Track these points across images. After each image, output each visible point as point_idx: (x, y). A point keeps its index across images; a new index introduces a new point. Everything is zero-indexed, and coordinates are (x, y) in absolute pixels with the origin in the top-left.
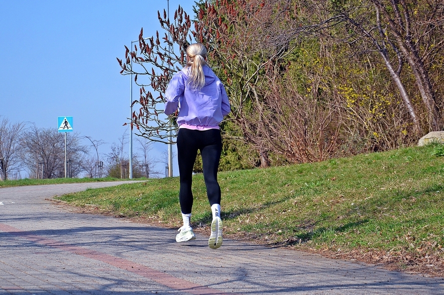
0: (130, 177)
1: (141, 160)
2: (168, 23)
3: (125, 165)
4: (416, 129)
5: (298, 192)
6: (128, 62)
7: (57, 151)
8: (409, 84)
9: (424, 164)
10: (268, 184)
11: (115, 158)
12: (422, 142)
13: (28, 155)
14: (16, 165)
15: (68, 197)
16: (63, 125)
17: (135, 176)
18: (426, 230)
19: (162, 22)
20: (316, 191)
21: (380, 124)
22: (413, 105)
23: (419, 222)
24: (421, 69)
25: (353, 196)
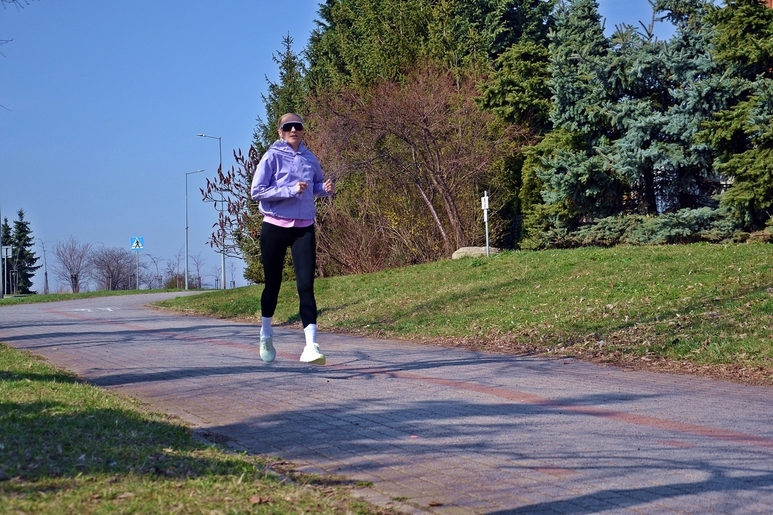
0: (186, 288)
1: (193, 273)
2: (242, 160)
3: (182, 279)
4: (446, 245)
5: (371, 296)
6: (209, 191)
7: (120, 267)
8: (439, 209)
9: (465, 273)
10: (342, 290)
11: (171, 272)
12: (455, 256)
13: (95, 271)
14: (86, 280)
15: (164, 304)
16: (135, 244)
17: (191, 287)
18: (487, 321)
19: (237, 159)
20: (386, 295)
21: (416, 241)
22: (443, 226)
23: (478, 316)
24: (449, 198)
25: (416, 298)
